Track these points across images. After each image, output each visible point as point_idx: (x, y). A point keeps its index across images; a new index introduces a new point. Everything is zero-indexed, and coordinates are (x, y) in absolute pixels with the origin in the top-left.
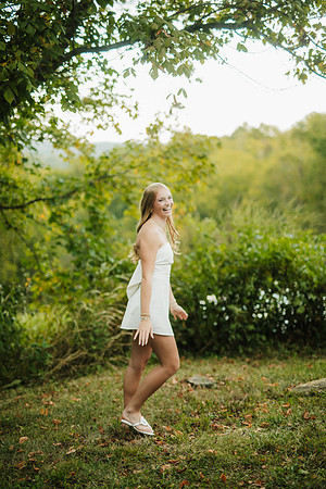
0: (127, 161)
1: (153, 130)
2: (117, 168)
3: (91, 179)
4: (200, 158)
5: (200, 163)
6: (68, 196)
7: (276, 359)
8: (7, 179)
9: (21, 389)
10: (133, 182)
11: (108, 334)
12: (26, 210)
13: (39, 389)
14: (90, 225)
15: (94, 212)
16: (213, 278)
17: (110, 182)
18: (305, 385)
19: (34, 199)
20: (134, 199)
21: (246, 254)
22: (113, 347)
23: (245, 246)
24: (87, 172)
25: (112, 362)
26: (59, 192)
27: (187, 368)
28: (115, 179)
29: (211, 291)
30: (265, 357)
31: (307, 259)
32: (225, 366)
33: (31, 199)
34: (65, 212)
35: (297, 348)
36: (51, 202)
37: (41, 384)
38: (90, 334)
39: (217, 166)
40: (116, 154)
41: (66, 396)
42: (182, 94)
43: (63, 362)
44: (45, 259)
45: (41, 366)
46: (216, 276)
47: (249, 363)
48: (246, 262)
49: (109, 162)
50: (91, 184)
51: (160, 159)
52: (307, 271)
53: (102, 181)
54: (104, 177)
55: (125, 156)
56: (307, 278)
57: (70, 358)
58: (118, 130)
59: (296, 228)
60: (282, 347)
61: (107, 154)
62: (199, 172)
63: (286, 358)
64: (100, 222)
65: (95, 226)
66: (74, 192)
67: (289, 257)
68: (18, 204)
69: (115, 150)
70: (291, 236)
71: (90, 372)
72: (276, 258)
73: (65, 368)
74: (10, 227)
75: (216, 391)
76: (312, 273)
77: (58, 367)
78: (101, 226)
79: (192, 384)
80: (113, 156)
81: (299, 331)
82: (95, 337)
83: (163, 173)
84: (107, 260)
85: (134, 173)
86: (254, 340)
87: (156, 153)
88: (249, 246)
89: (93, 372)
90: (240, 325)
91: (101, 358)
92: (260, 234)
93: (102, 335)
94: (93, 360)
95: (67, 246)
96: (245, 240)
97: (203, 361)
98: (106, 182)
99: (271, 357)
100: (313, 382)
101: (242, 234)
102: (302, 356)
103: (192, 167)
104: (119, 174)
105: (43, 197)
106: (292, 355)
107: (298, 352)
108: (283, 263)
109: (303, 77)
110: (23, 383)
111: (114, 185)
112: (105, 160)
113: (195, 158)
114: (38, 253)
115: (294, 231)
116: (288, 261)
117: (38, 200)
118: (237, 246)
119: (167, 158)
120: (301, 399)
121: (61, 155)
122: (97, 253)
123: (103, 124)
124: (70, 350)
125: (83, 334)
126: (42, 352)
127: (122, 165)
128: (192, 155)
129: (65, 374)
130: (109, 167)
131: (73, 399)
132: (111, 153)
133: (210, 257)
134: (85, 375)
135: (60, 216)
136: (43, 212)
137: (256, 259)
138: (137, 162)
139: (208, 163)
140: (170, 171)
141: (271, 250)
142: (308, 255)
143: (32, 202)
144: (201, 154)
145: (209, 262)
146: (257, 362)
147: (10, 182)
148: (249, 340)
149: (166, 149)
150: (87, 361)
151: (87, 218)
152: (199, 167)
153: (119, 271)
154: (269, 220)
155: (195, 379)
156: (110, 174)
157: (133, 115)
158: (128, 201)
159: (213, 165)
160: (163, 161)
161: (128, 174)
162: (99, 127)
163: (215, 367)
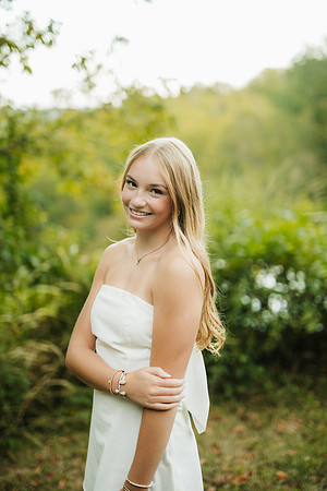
23: (225, 232)
30: (266, 404)
35: (310, 382)
60: (287, 380)
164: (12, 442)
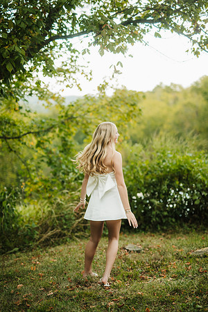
0: (86, 107)
1: (102, 88)
2: (79, 112)
3: (63, 119)
4: (132, 105)
5: (132, 108)
6: (48, 130)
7: (181, 234)
8: (9, 120)
9: (18, 254)
10: (89, 121)
11: (74, 218)
12: (21, 139)
13: (30, 254)
14: (62, 149)
15: (65, 141)
16: (141, 182)
17: (75, 122)
18: (200, 250)
19: (26, 132)
20: (90, 132)
21: (162, 166)
22: (77, 226)
23: (161, 161)
24: (60, 115)
25: (76, 236)
26: (42, 128)
27: (124, 240)
28: (78, 119)
29: (139, 191)
30: (174, 232)
31: (201, 169)
32: (149, 238)
33: (24, 132)
34: (46, 141)
35: (195, 227)
36: (37, 134)
37: (32, 251)
38: (63, 218)
39: (142, 110)
40: (79, 103)
41: (47, 258)
42: (119, 64)
43: (45, 236)
44: (34, 170)
45: (31, 239)
46: (142, 181)
47: (164, 236)
48: (162, 172)
49: (74, 108)
50: (63, 123)
51: (106, 106)
52: (201, 177)
53: (69, 121)
54: (71, 118)
55: (84, 104)
56: (201, 181)
57: (49, 234)
58: (79, 88)
59: (194, 149)
60: (185, 225)
61: (73, 104)
62: (131, 114)
63: (188, 233)
64: (68, 147)
65: (65, 150)
66: (51, 128)
67: (189, 168)
68: (16, 136)
69: (78, 101)
70: (191, 155)
71: (63, 242)
72: (181, 169)
73: (47, 240)
74: (11, 150)
75: (143, 255)
76: (204, 179)
77: (42, 240)
78: (69, 149)
79: (128, 250)
80: (76, 105)
81: (196, 216)
82: (66, 220)
83: (108, 115)
84: (73, 171)
85: (90, 115)
86: (167, 221)
87: (104, 102)
88: (164, 161)
89: (65, 242)
90: (158, 212)
91: (70, 234)
92: (171, 154)
93: (70, 219)
94: (65, 235)
95: (47, 162)
96: (161, 158)
97: (135, 235)
98: (72, 121)
99: (178, 233)
100: (205, 248)
101: (159, 154)
102: (198, 231)
103: (127, 111)
104: (80, 116)
105: (32, 131)
106: (192, 231)
107: (196, 229)
108: (186, 172)
109: (197, 53)
110: (20, 250)
111: (77, 123)
112: (72, 107)
113: (128, 106)
114: (29, 166)
115: (192, 151)
116: (188, 171)
117: (29, 133)
118: (156, 161)
119: (111, 106)
120: (197, 259)
121: (43, 105)
122: (67, 167)
123: (70, 84)
124: (50, 228)
125: (58, 219)
126: (32, 230)
127: (82, 110)
128: (127, 104)
129: (47, 244)
130: (74, 112)
131: (51, 260)
132: (75, 103)
133: (139, 169)
134: (59, 245)
135: (43, 143)
136: (32, 141)
137: (168, 170)
138: (92, 108)
139: (137, 108)
140: (113, 114)
141: (178, 164)
142: (201, 167)
143: (25, 134)
144: (132, 103)
145: (138, 172)
146: (169, 236)
147: (11, 122)
148: (164, 221)
149: (110, 100)
150: (60, 235)
151: (60, 144)
152: (131, 111)
153: (81, 178)
154: (176, 145)
155: (130, 247)
156: (75, 116)
157: (89, 78)
158: (86, 133)
159: (140, 110)
160: (108, 108)
161: (86, 116)
162: (68, 86)
163: (142, 239)
164: (68, 239)
